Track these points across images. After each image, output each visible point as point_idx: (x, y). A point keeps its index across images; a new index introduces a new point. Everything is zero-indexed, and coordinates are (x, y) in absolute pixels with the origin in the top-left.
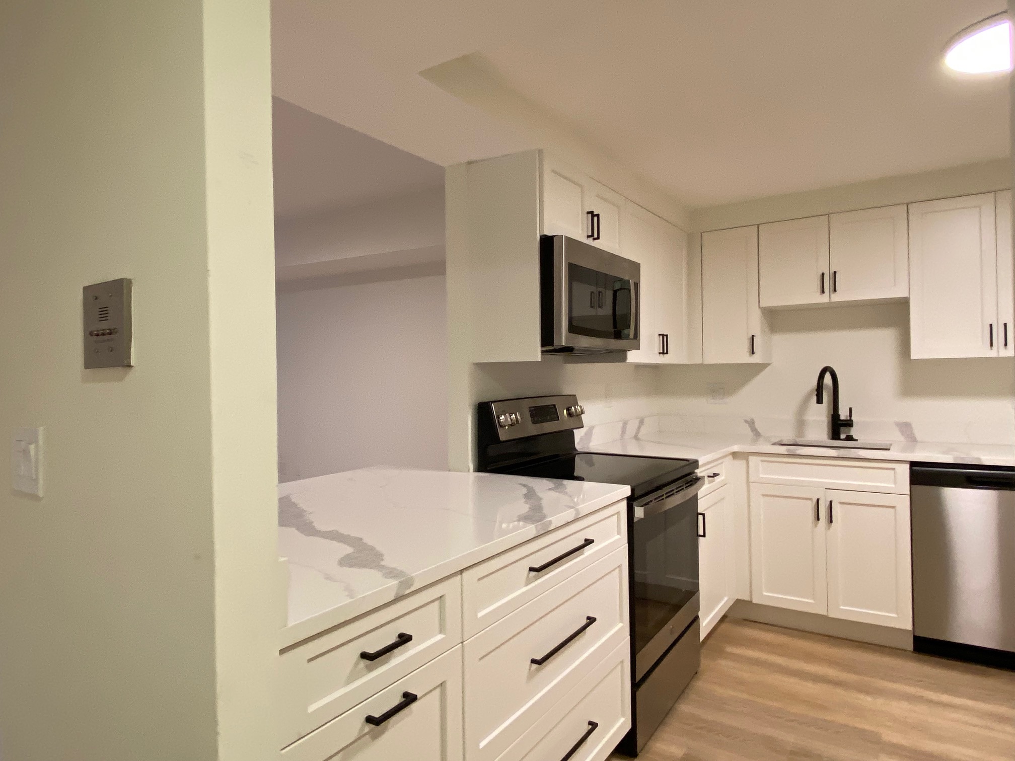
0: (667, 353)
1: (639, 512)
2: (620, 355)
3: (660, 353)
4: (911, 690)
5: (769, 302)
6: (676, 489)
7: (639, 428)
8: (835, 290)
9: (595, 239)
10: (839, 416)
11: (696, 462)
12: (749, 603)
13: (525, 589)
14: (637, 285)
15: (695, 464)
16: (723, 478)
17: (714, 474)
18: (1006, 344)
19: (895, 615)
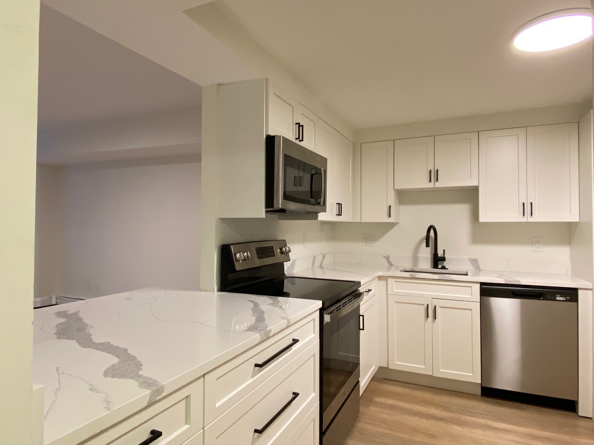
0: (341, 215)
1: (327, 318)
2: (314, 215)
3: (337, 215)
4: (482, 421)
5: (400, 186)
6: (348, 301)
7: (322, 260)
8: (437, 180)
9: (300, 141)
10: (438, 254)
11: (359, 283)
12: (387, 368)
13: (251, 380)
14: (325, 172)
15: (358, 284)
16: (373, 292)
17: (368, 290)
18: (532, 215)
19: (471, 374)
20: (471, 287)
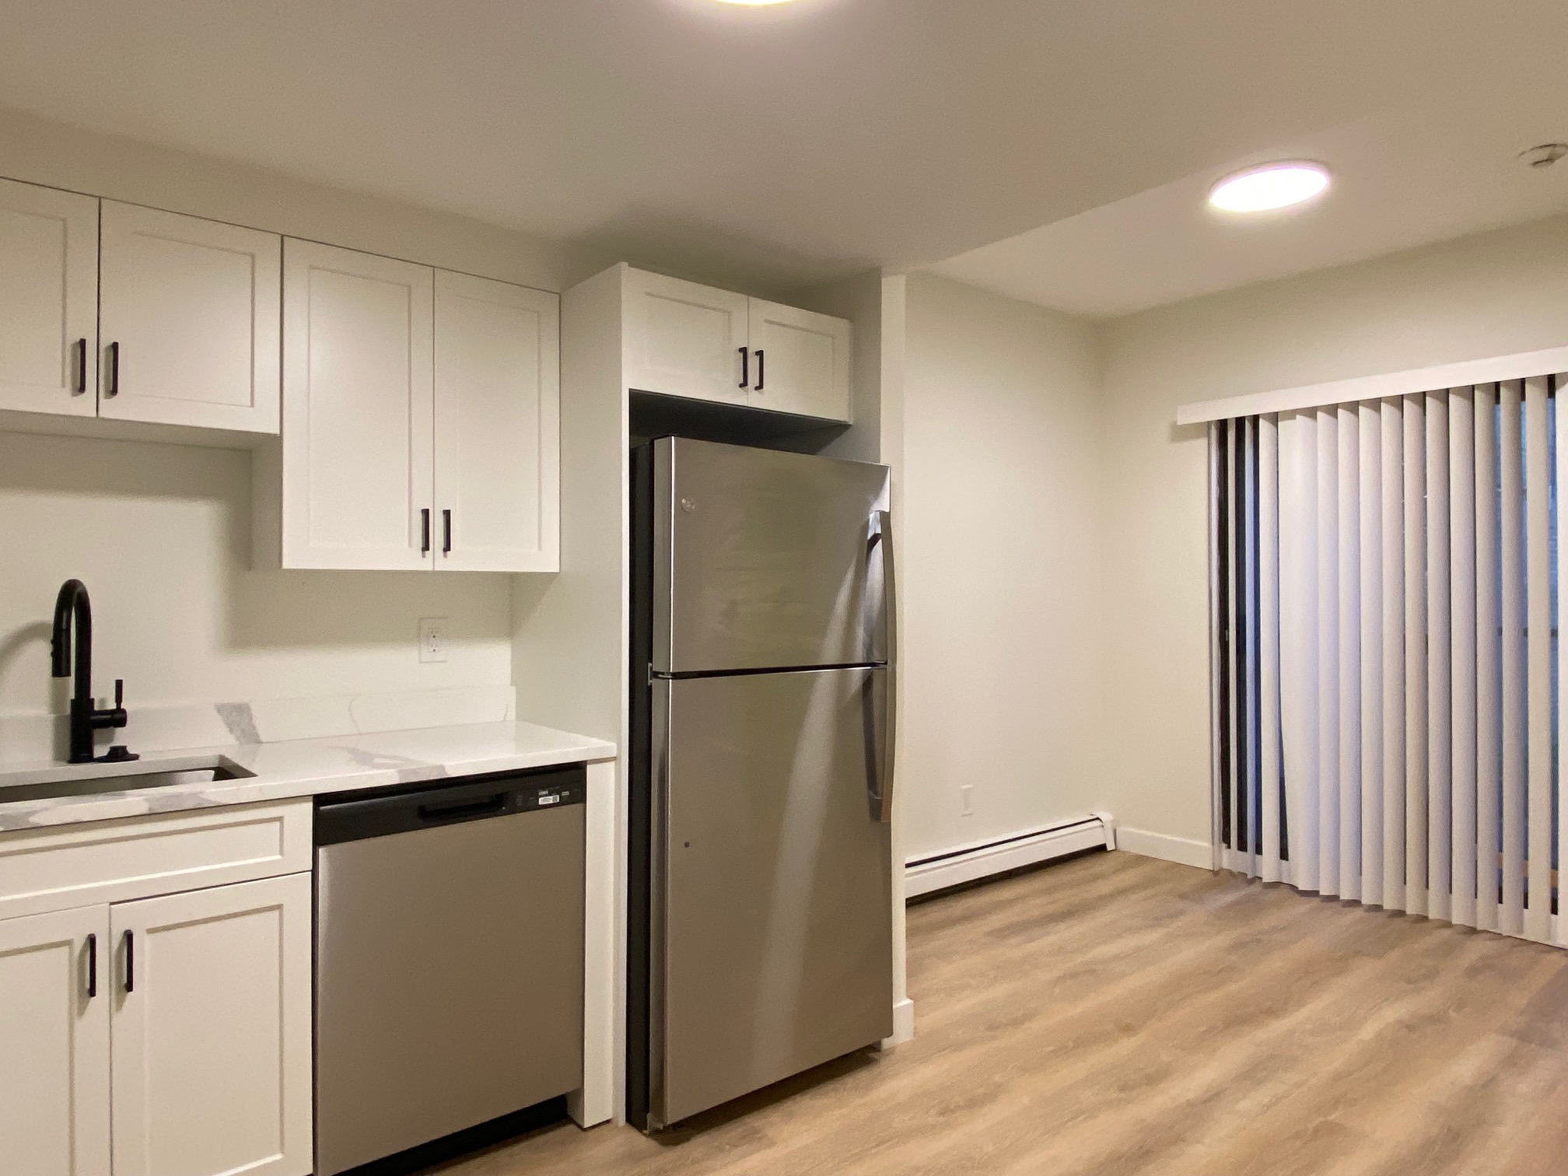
8: (114, 391)
10: (92, 702)
18: (447, 548)
19: (278, 1157)
20: (280, 819)
